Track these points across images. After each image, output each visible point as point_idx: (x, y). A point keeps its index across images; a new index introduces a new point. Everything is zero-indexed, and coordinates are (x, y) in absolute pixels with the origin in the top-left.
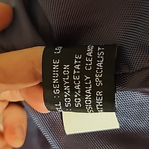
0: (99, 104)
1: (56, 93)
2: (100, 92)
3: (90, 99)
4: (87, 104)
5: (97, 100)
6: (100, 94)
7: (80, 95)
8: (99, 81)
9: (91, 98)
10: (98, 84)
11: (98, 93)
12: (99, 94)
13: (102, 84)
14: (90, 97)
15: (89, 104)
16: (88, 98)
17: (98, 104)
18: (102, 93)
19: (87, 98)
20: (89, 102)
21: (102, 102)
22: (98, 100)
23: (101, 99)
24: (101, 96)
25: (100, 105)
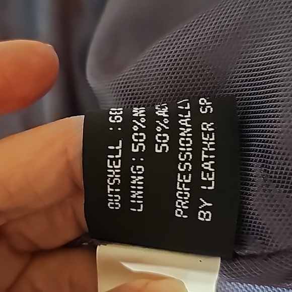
0: (209, 147)
1: (114, 121)
2: (209, 123)
3: (189, 137)
4: (183, 145)
5: (204, 138)
6: (210, 127)
7: (168, 128)
8: (207, 104)
9: (191, 135)
10: (204, 110)
11: (205, 126)
12: (208, 127)
13: (212, 109)
14: (188, 133)
15: (187, 145)
16: (186, 134)
17: (206, 146)
18: (212, 125)
19: (182, 134)
20: (188, 142)
21: (213, 143)
22: (207, 139)
23: (212, 138)
24: (212, 131)
25: (210, 149)
